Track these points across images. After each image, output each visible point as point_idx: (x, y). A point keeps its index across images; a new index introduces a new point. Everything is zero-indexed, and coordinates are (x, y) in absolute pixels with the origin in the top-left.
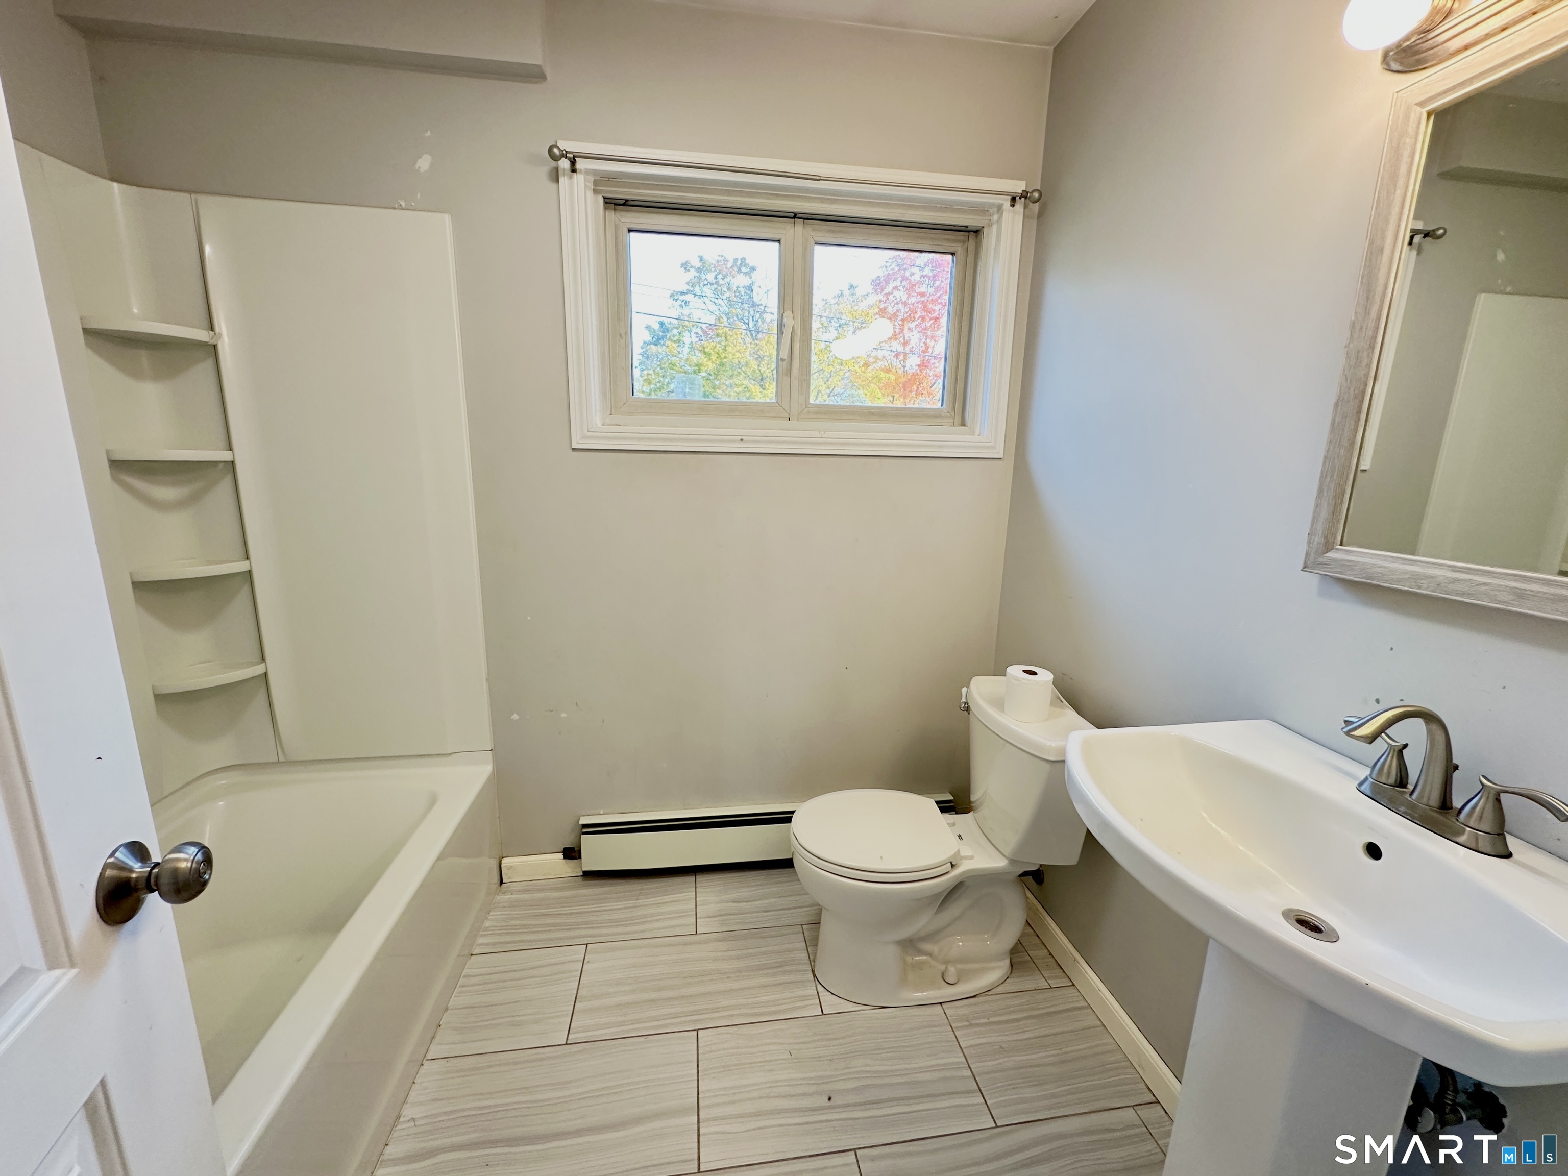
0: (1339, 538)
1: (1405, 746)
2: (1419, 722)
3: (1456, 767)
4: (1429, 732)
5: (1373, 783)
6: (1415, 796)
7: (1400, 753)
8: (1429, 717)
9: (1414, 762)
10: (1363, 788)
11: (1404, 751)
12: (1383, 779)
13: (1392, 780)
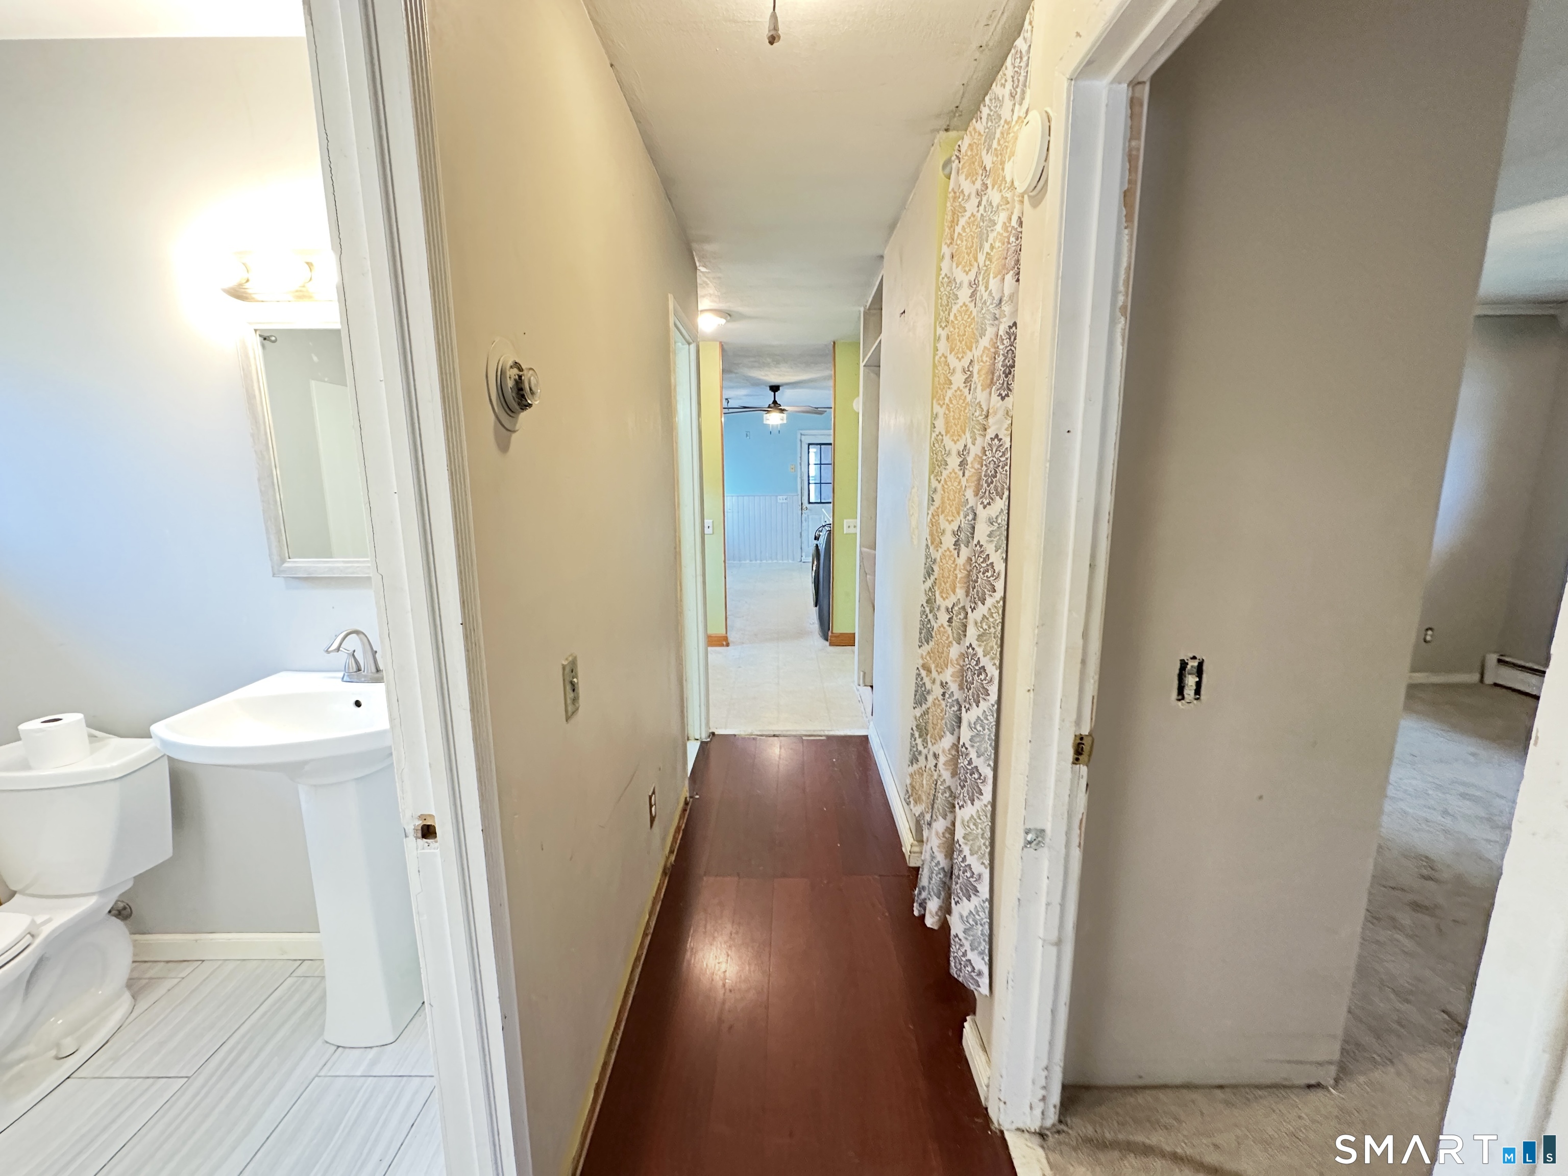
0: (287, 555)
1: (354, 651)
2: (354, 635)
3: (376, 652)
4: (361, 640)
5: (348, 675)
6: (366, 672)
7: (353, 655)
8: (357, 632)
9: (359, 656)
10: (345, 679)
11: (355, 654)
12: (351, 671)
13: (355, 670)
